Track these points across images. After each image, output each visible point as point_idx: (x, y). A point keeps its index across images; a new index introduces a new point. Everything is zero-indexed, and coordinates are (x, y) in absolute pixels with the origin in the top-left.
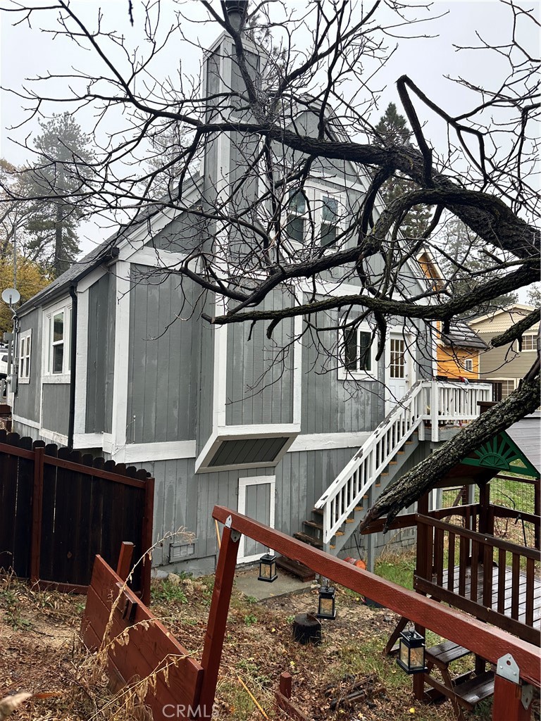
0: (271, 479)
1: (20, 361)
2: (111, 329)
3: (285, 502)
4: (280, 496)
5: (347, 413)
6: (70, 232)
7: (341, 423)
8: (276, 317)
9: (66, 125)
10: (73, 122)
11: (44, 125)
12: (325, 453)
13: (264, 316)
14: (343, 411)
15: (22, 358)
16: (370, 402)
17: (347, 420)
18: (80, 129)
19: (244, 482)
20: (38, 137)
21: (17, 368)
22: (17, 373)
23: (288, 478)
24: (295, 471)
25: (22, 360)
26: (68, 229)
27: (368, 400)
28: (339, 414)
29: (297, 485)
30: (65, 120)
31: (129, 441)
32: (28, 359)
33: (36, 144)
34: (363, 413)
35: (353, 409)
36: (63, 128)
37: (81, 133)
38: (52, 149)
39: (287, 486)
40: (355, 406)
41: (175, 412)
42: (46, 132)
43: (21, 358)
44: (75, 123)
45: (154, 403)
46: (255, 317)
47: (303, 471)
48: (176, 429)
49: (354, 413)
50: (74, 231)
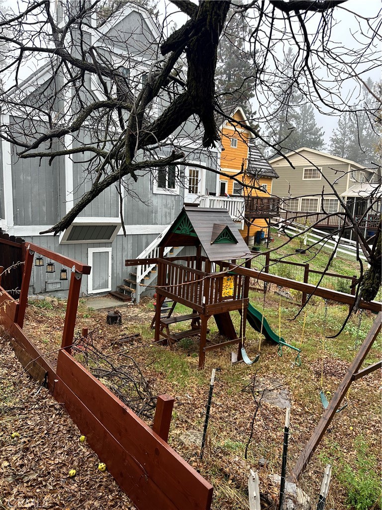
0: (109, 250)
3: (118, 262)
4: (115, 259)
5: (159, 214)
7: (155, 220)
12: (144, 236)
14: (156, 212)
16: (174, 208)
17: (159, 218)
19: (91, 251)
23: (121, 249)
24: (125, 246)
27: (173, 206)
28: (154, 214)
29: (126, 253)
31: (15, 224)
34: (170, 214)
35: (163, 212)
39: (119, 254)
40: (164, 210)
41: (44, 209)
45: (30, 203)
47: (130, 246)
48: (45, 219)
49: (164, 214)
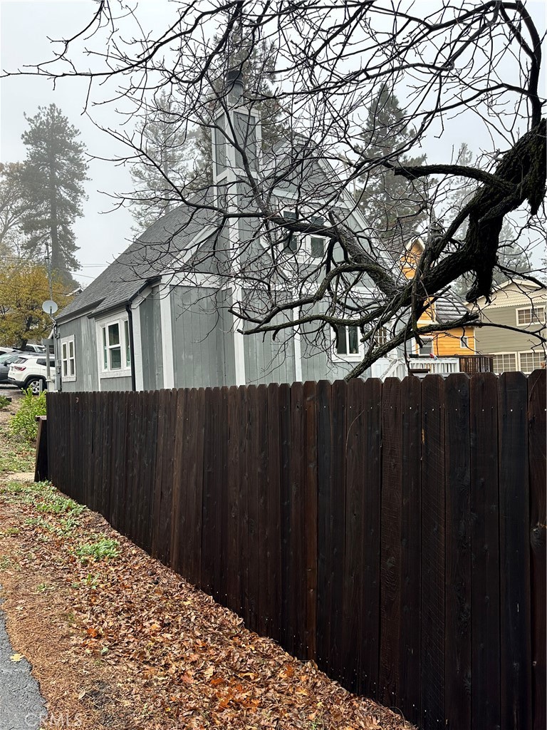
1: (63, 363)
2: (158, 334)
6: (65, 229)
8: (277, 329)
9: (53, 118)
10: (59, 114)
11: (31, 120)
13: (270, 329)
15: (65, 360)
18: (68, 120)
20: (25, 132)
21: (60, 369)
22: (60, 373)
25: (65, 362)
26: (63, 227)
30: (51, 113)
32: (72, 360)
33: (24, 140)
36: (50, 121)
37: (69, 125)
38: (41, 143)
42: (33, 126)
43: (63, 360)
44: (62, 115)
46: (266, 330)
50: (68, 228)
